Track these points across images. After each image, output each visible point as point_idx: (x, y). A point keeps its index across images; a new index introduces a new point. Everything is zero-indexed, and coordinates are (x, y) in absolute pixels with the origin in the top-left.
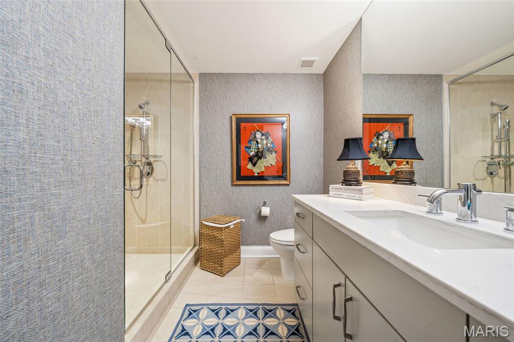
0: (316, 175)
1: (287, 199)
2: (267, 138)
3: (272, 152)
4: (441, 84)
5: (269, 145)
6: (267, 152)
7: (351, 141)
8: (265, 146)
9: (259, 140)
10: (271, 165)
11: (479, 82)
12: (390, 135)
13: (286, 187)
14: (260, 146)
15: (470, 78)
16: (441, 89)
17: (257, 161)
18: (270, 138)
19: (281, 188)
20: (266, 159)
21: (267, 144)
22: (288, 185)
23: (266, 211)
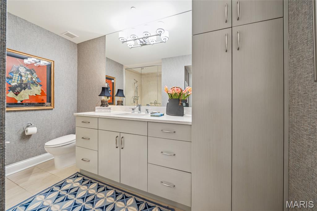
0: (72, 103)
1: (51, 119)
2: (32, 74)
3: (37, 85)
4: (122, 68)
5: (34, 79)
6: (31, 84)
7: (105, 89)
8: (30, 80)
9: (23, 74)
10: (36, 95)
11: (132, 71)
12: (108, 85)
13: (50, 111)
14: (23, 78)
15: (130, 70)
16: (123, 70)
17: (21, 91)
18: (35, 74)
19: (46, 112)
20: (31, 90)
21: (32, 78)
22: (52, 109)
23: (32, 130)
